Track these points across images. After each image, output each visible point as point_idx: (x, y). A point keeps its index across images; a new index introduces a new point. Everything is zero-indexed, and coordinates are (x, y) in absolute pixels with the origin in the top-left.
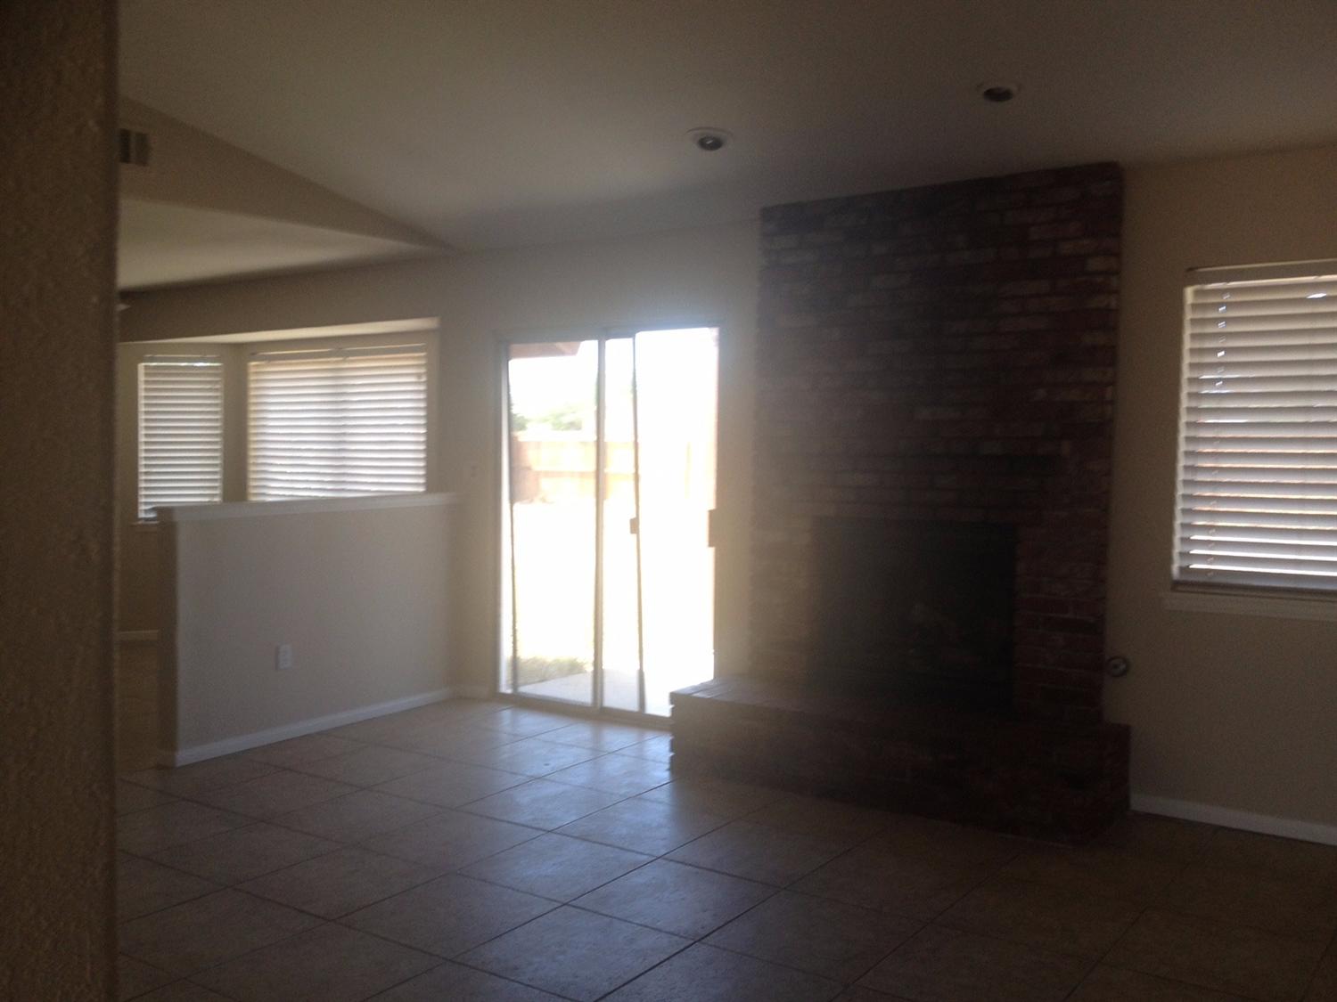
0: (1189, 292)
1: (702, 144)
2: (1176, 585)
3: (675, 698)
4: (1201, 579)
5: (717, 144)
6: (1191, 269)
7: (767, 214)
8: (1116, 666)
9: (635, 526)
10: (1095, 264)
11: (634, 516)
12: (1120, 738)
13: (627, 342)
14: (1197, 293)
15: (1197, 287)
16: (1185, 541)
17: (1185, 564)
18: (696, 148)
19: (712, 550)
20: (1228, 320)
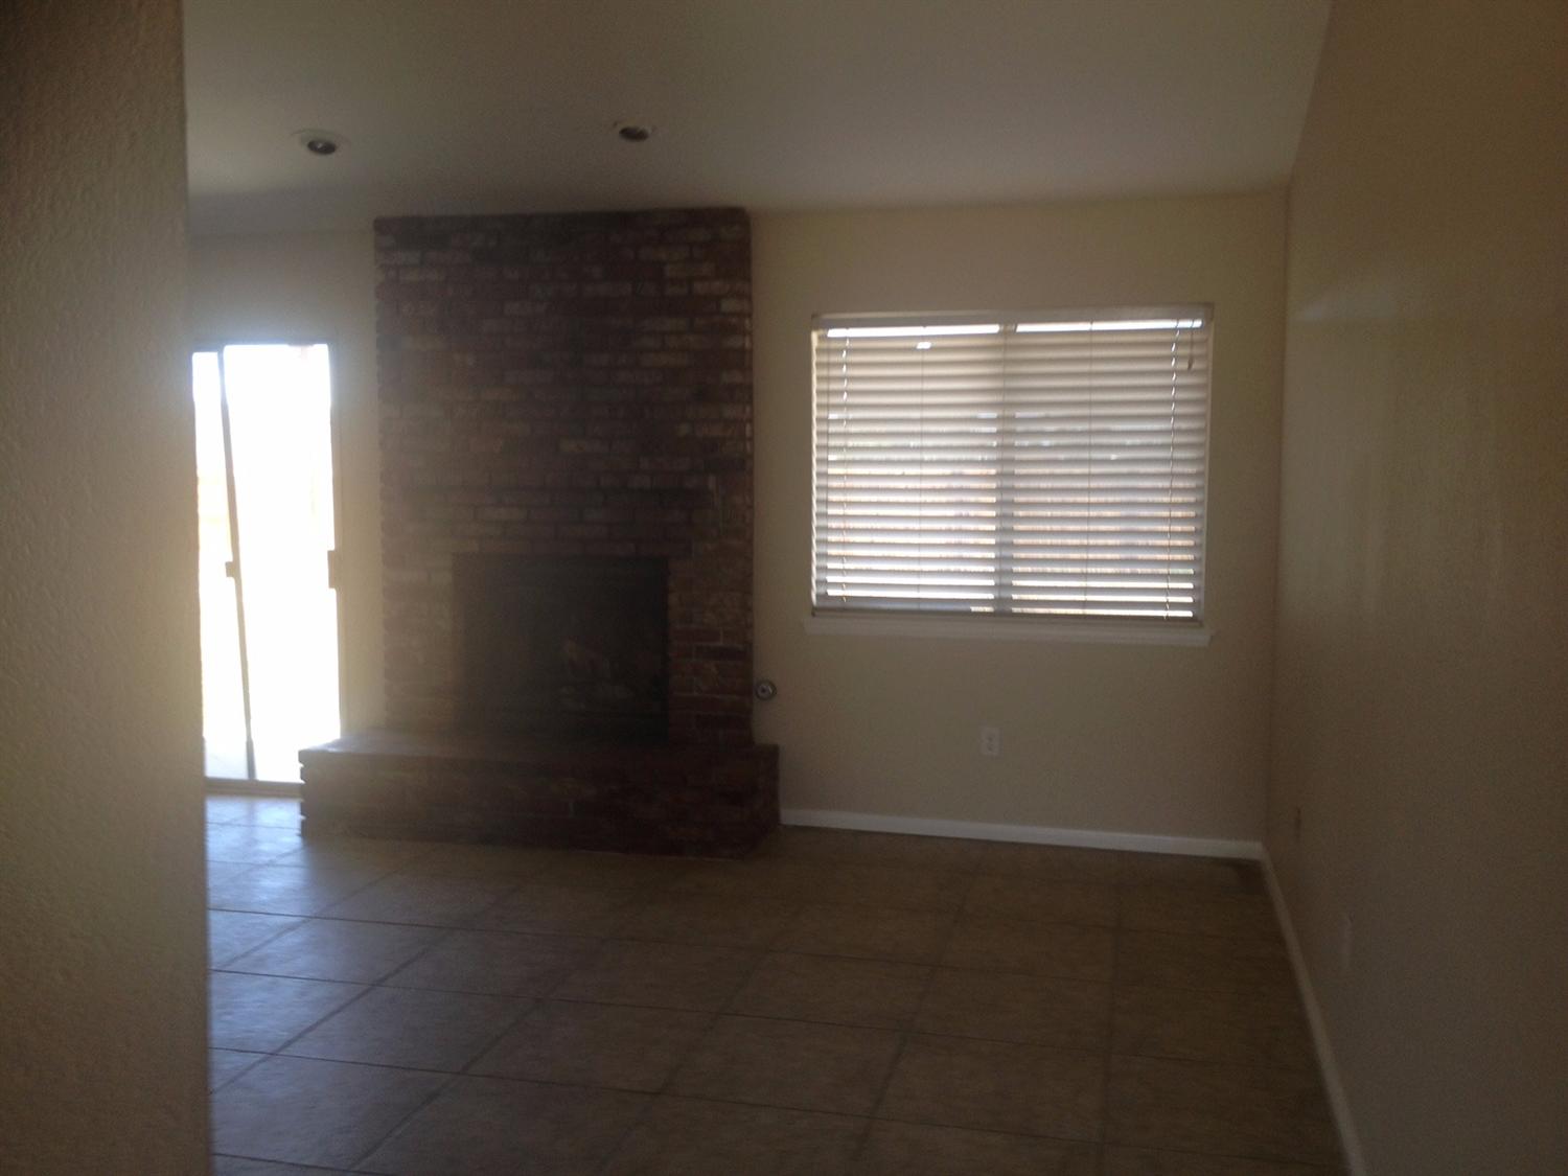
0: (815, 336)
1: (312, 146)
2: (815, 611)
3: (304, 756)
4: (838, 604)
5: (329, 149)
6: (814, 316)
7: (382, 226)
8: (764, 691)
9: (233, 569)
10: (728, 305)
11: (230, 559)
12: (770, 756)
13: (212, 356)
14: (823, 338)
15: (821, 332)
16: (821, 569)
17: (822, 590)
18: (304, 150)
19: (333, 592)
20: (850, 365)
